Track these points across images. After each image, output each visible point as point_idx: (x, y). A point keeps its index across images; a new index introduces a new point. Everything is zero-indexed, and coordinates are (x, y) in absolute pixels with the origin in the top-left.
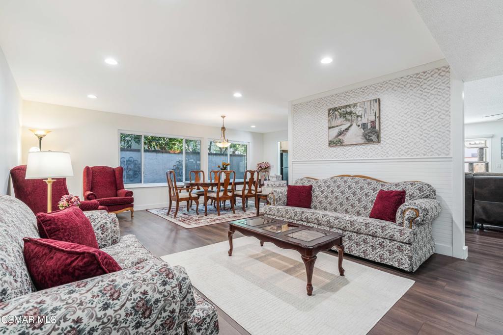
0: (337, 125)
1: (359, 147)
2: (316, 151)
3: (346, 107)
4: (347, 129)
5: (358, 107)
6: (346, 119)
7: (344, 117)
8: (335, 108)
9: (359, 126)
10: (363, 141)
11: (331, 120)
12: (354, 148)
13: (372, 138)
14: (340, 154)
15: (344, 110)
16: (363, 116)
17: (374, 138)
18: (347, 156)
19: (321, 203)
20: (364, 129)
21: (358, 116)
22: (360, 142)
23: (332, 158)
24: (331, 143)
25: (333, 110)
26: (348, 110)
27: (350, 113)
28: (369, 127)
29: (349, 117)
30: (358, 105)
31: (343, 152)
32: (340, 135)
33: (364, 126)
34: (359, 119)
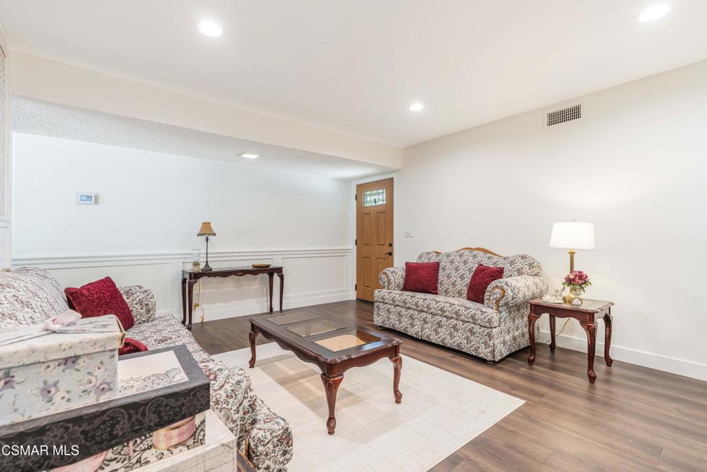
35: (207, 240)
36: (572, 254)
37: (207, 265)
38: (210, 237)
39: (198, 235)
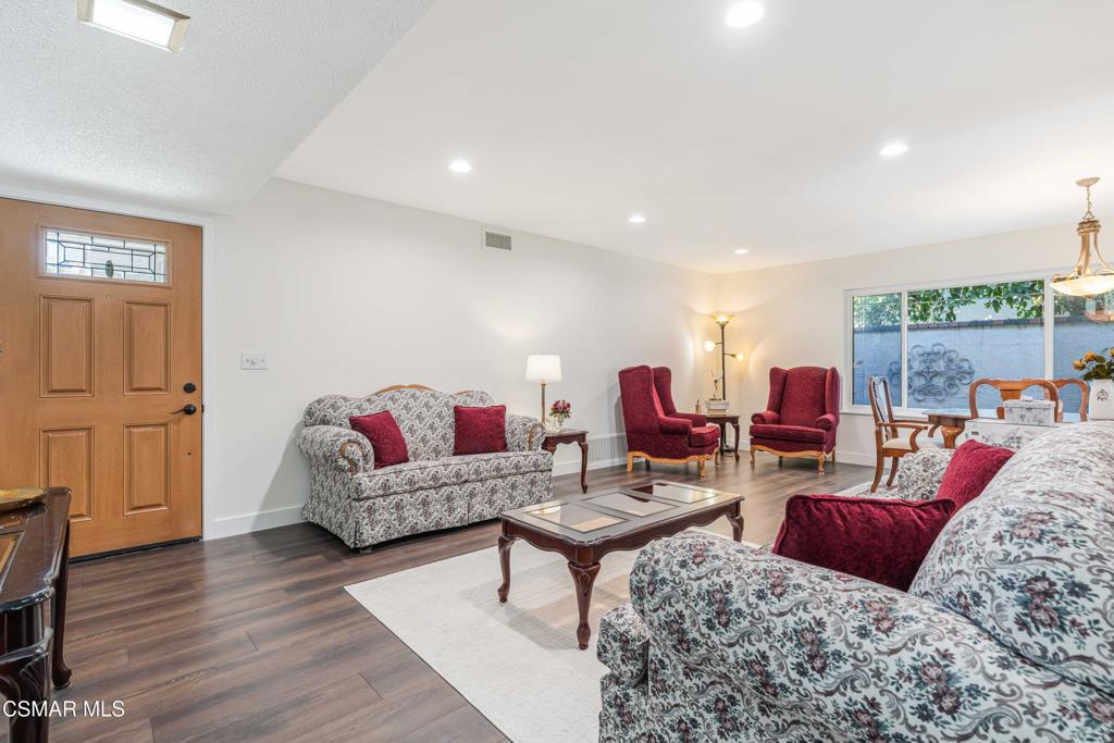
36: (544, 385)
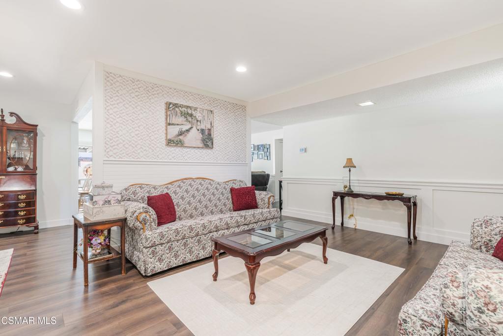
0: (178, 123)
1: (196, 151)
2: (147, 149)
3: (188, 107)
4: (188, 131)
5: (198, 112)
6: (187, 119)
7: (185, 117)
8: (176, 104)
9: (198, 130)
10: (201, 145)
11: (171, 116)
12: (193, 150)
13: (209, 144)
14: (179, 155)
15: (186, 110)
16: (202, 122)
17: (209, 143)
18: (186, 158)
19: (185, 211)
20: (202, 134)
21: (197, 121)
22: (199, 146)
23: (171, 159)
24: (170, 142)
25: (174, 105)
26: (190, 112)
27: (191, 115)
28: (207, 134)
29: (190, 119)
30: (198, 109)
31: (182, 154)
32: (181, 135)
33: (203, 131)
34: (199, 123)
35: (350, 171)
37: (350, 188)
38: (352, 169)
39: (344, 167)
